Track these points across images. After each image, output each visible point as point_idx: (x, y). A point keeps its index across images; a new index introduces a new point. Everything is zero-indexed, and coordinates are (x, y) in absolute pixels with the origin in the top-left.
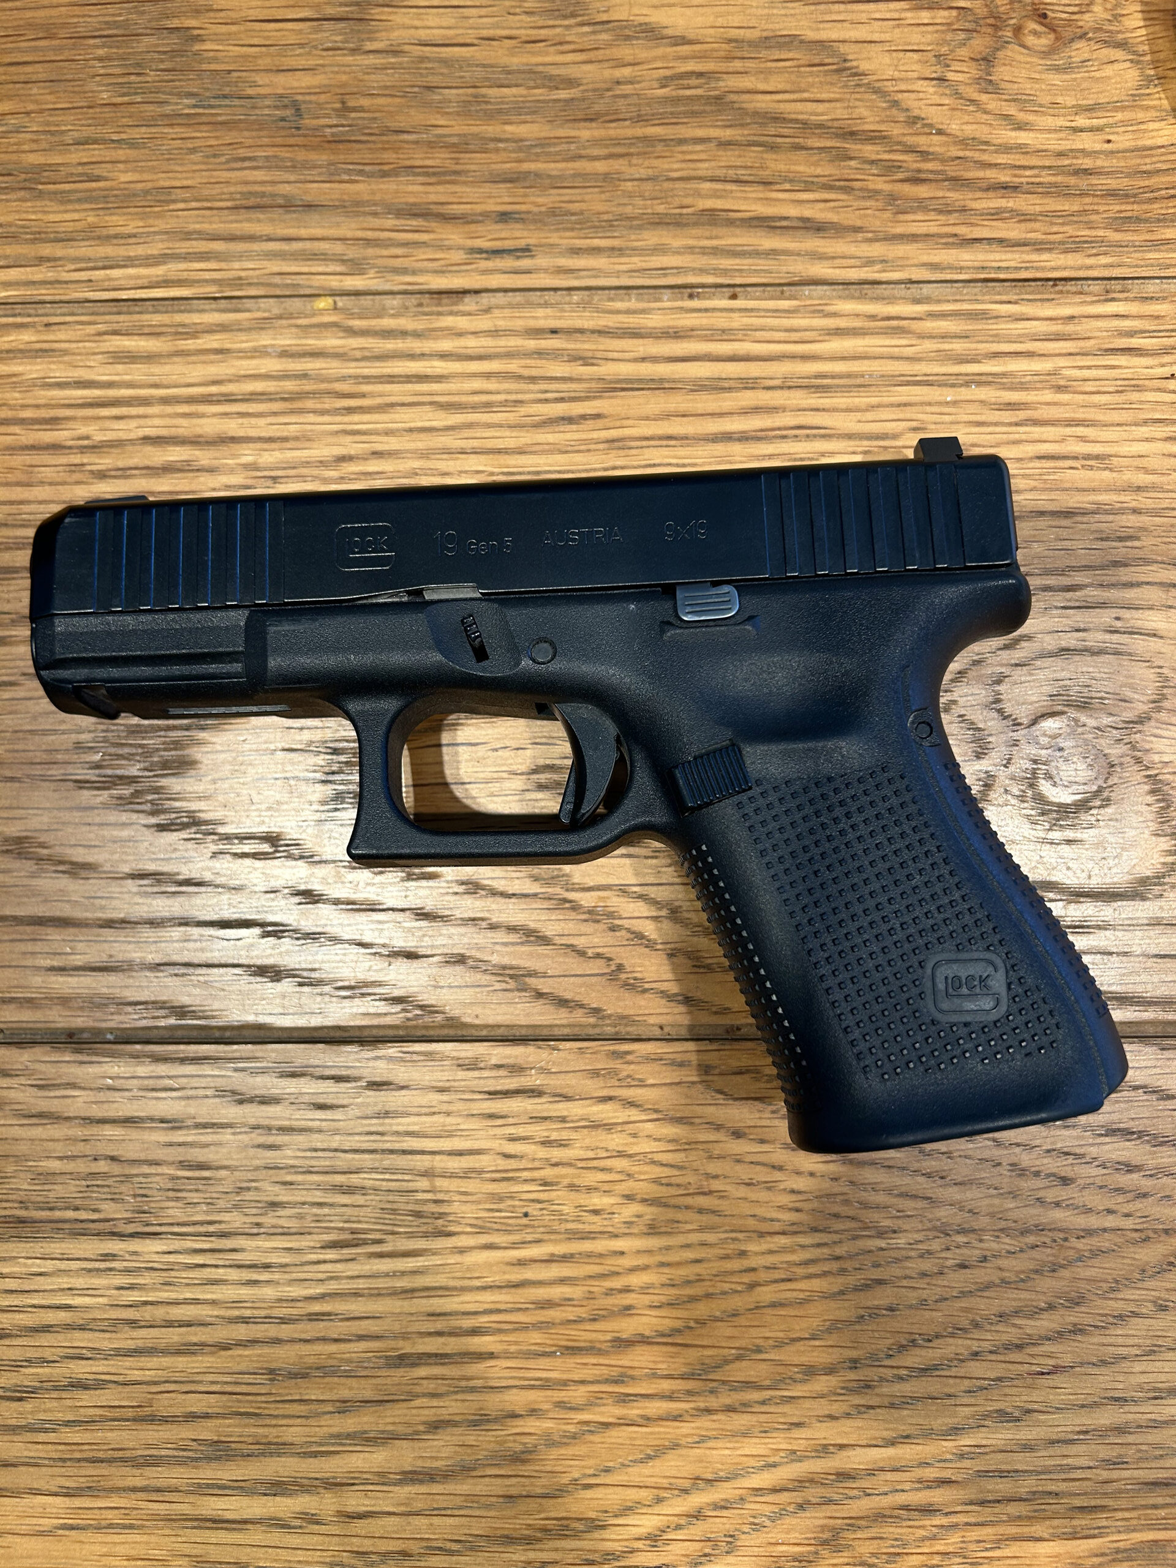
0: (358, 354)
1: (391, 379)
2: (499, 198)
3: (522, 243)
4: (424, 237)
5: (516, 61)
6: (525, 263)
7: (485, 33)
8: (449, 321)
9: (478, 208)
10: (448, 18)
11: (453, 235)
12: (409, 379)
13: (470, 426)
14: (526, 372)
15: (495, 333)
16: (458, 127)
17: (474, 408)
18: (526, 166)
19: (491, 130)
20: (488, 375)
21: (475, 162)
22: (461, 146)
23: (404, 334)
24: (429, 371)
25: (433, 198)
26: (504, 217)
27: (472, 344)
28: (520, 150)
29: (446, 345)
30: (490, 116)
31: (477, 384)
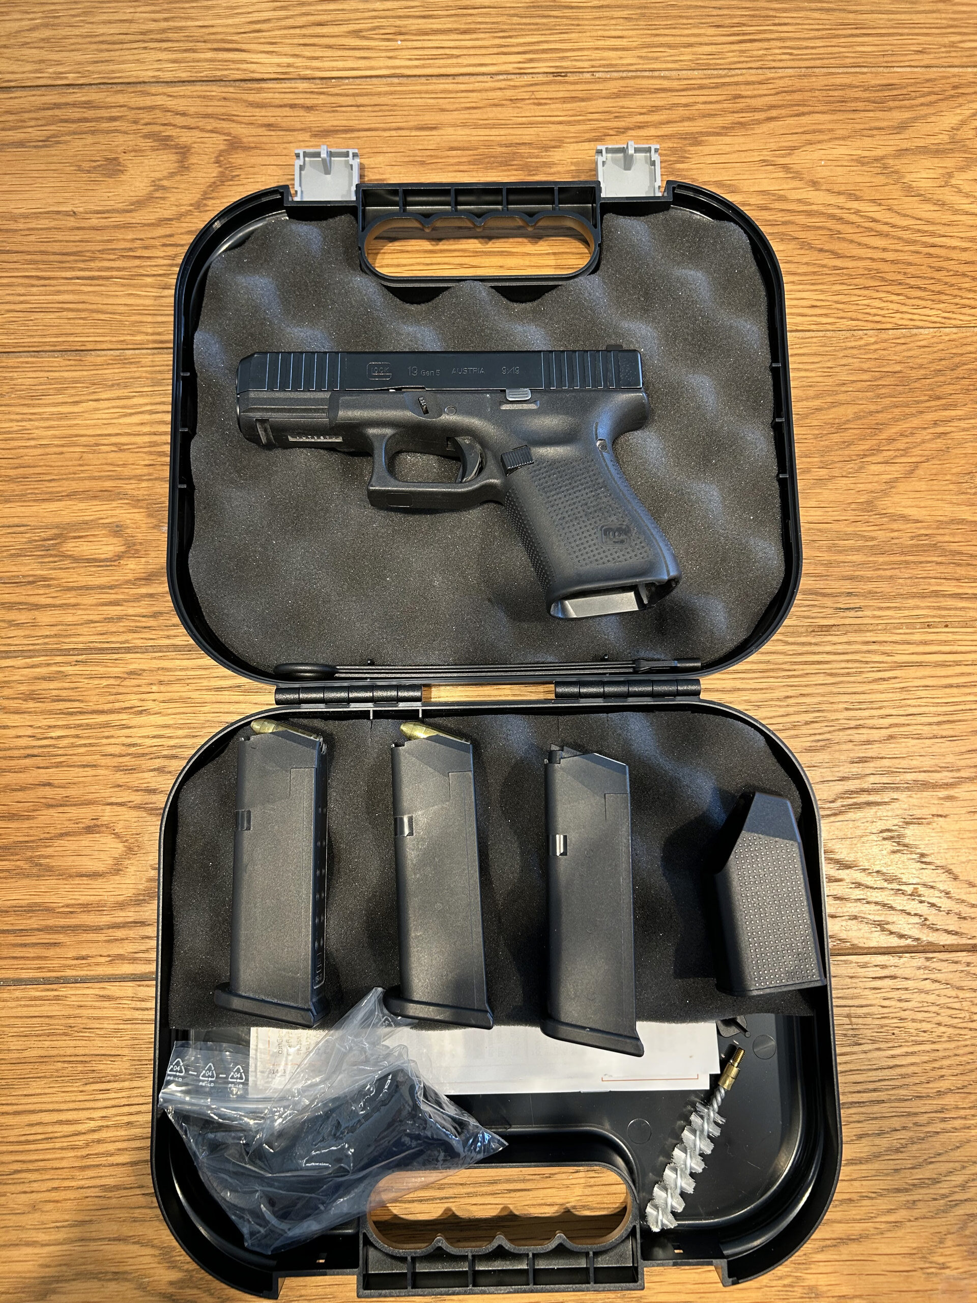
0: (791, 653)
1: (806, 663)
2: (847, 586)
3: (858, 605)
4: (816, 603)
5: (850, 529)
6: (860, 614)
7: (836, 518)
8: (829, 638)
9: (838, 591)
10: (819, 512)
11: (828, 602)
12: (813, 663)
13: (841, 682)
14: (864, 660)
15: (848, 643)
16: (826, 557)
17: (843, 675)
18: (857, 573)
19: (841, 558)
20: (848, 661)
21: (835, 571)
22: (829, 564)
23: (810, 644)
24: (822, 660)
25: (818, 586)
26: (850, 594)
27: (840, 648)
28: (854, 566)
29: (828, 648)
30: (840, 552)
31: (843, 665)
